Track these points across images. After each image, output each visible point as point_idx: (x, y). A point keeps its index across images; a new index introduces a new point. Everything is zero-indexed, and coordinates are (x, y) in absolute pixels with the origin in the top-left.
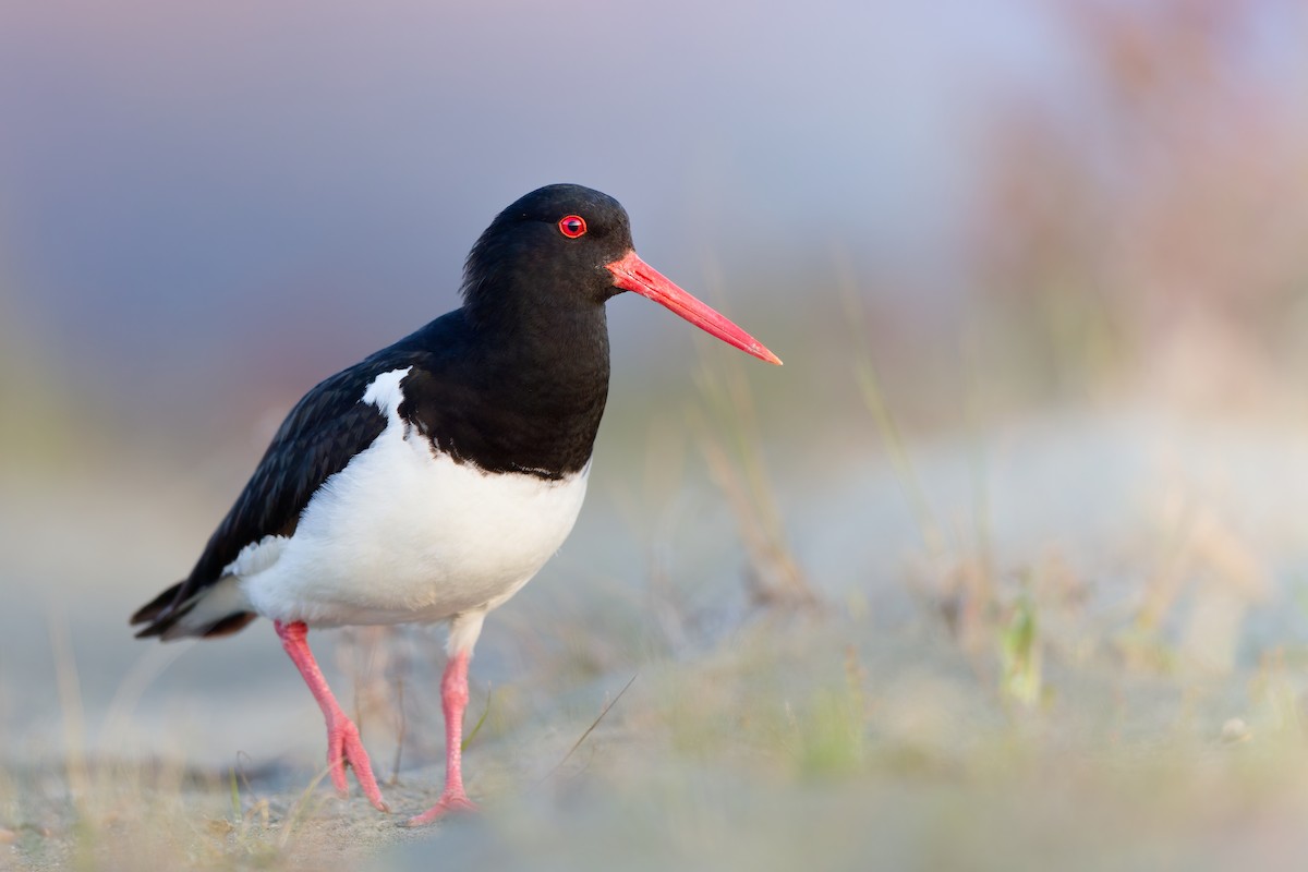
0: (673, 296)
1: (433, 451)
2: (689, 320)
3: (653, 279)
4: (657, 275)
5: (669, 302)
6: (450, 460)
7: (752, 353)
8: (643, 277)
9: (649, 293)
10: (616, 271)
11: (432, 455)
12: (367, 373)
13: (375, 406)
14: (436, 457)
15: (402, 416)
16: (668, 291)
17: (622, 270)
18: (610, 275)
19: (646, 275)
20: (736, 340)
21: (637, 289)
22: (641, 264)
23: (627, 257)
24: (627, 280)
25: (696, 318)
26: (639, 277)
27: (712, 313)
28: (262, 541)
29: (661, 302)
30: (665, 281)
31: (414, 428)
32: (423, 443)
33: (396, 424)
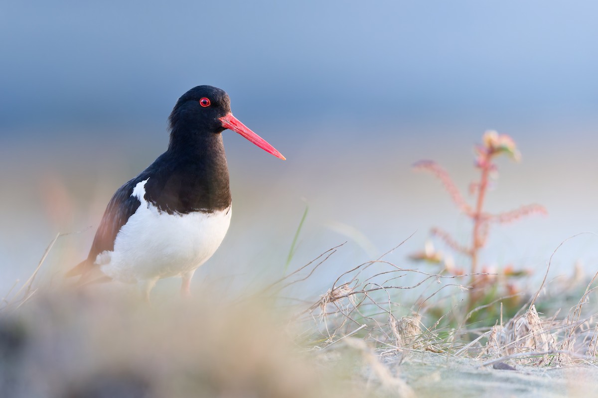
0: (245, 131)
1: (159, 211)
2: (251, 141)
3: (237, 124)
4: (239, 123)
5: (243, 134)
6: (167, 214)
7: (274, 155)
8: (234, 123)
9: (235, 130)
10: (223, 121)
11: (159, 213)
12: (133, 184)
13: (136, 197)
14: (161, 214)
15: (146, 200)
16: (243, 129)
17: (225, 121)
18: (220, 123)
19: (234, 122)
20: (268, 149)
21: (231, 128)
22: (233, 118)
23: (227, 115)
24: (227, 124)
25: (253, 140)
26: (232, 123)
27: (259, 138)
28: (103, 253)
29: (240, 133)
30: (242, 125)
31: (151, 203)
32: (156, 209)
33: (144, 203)
